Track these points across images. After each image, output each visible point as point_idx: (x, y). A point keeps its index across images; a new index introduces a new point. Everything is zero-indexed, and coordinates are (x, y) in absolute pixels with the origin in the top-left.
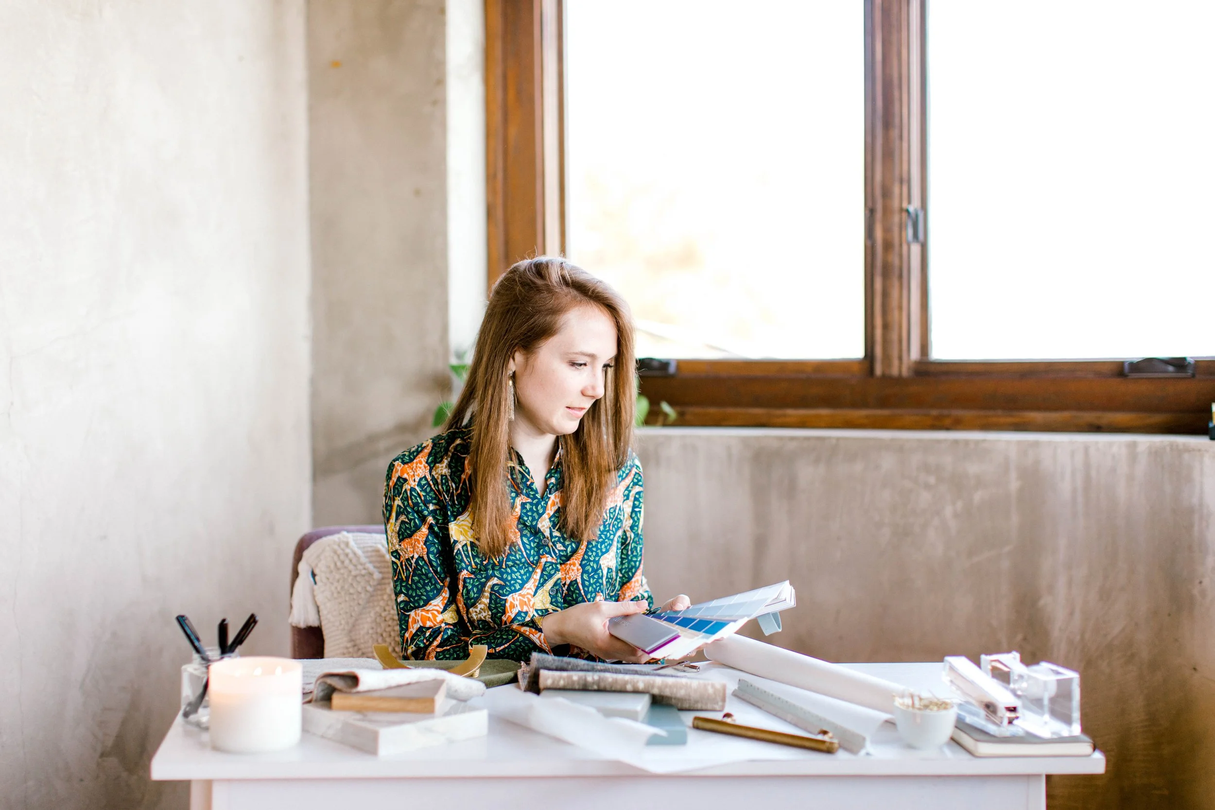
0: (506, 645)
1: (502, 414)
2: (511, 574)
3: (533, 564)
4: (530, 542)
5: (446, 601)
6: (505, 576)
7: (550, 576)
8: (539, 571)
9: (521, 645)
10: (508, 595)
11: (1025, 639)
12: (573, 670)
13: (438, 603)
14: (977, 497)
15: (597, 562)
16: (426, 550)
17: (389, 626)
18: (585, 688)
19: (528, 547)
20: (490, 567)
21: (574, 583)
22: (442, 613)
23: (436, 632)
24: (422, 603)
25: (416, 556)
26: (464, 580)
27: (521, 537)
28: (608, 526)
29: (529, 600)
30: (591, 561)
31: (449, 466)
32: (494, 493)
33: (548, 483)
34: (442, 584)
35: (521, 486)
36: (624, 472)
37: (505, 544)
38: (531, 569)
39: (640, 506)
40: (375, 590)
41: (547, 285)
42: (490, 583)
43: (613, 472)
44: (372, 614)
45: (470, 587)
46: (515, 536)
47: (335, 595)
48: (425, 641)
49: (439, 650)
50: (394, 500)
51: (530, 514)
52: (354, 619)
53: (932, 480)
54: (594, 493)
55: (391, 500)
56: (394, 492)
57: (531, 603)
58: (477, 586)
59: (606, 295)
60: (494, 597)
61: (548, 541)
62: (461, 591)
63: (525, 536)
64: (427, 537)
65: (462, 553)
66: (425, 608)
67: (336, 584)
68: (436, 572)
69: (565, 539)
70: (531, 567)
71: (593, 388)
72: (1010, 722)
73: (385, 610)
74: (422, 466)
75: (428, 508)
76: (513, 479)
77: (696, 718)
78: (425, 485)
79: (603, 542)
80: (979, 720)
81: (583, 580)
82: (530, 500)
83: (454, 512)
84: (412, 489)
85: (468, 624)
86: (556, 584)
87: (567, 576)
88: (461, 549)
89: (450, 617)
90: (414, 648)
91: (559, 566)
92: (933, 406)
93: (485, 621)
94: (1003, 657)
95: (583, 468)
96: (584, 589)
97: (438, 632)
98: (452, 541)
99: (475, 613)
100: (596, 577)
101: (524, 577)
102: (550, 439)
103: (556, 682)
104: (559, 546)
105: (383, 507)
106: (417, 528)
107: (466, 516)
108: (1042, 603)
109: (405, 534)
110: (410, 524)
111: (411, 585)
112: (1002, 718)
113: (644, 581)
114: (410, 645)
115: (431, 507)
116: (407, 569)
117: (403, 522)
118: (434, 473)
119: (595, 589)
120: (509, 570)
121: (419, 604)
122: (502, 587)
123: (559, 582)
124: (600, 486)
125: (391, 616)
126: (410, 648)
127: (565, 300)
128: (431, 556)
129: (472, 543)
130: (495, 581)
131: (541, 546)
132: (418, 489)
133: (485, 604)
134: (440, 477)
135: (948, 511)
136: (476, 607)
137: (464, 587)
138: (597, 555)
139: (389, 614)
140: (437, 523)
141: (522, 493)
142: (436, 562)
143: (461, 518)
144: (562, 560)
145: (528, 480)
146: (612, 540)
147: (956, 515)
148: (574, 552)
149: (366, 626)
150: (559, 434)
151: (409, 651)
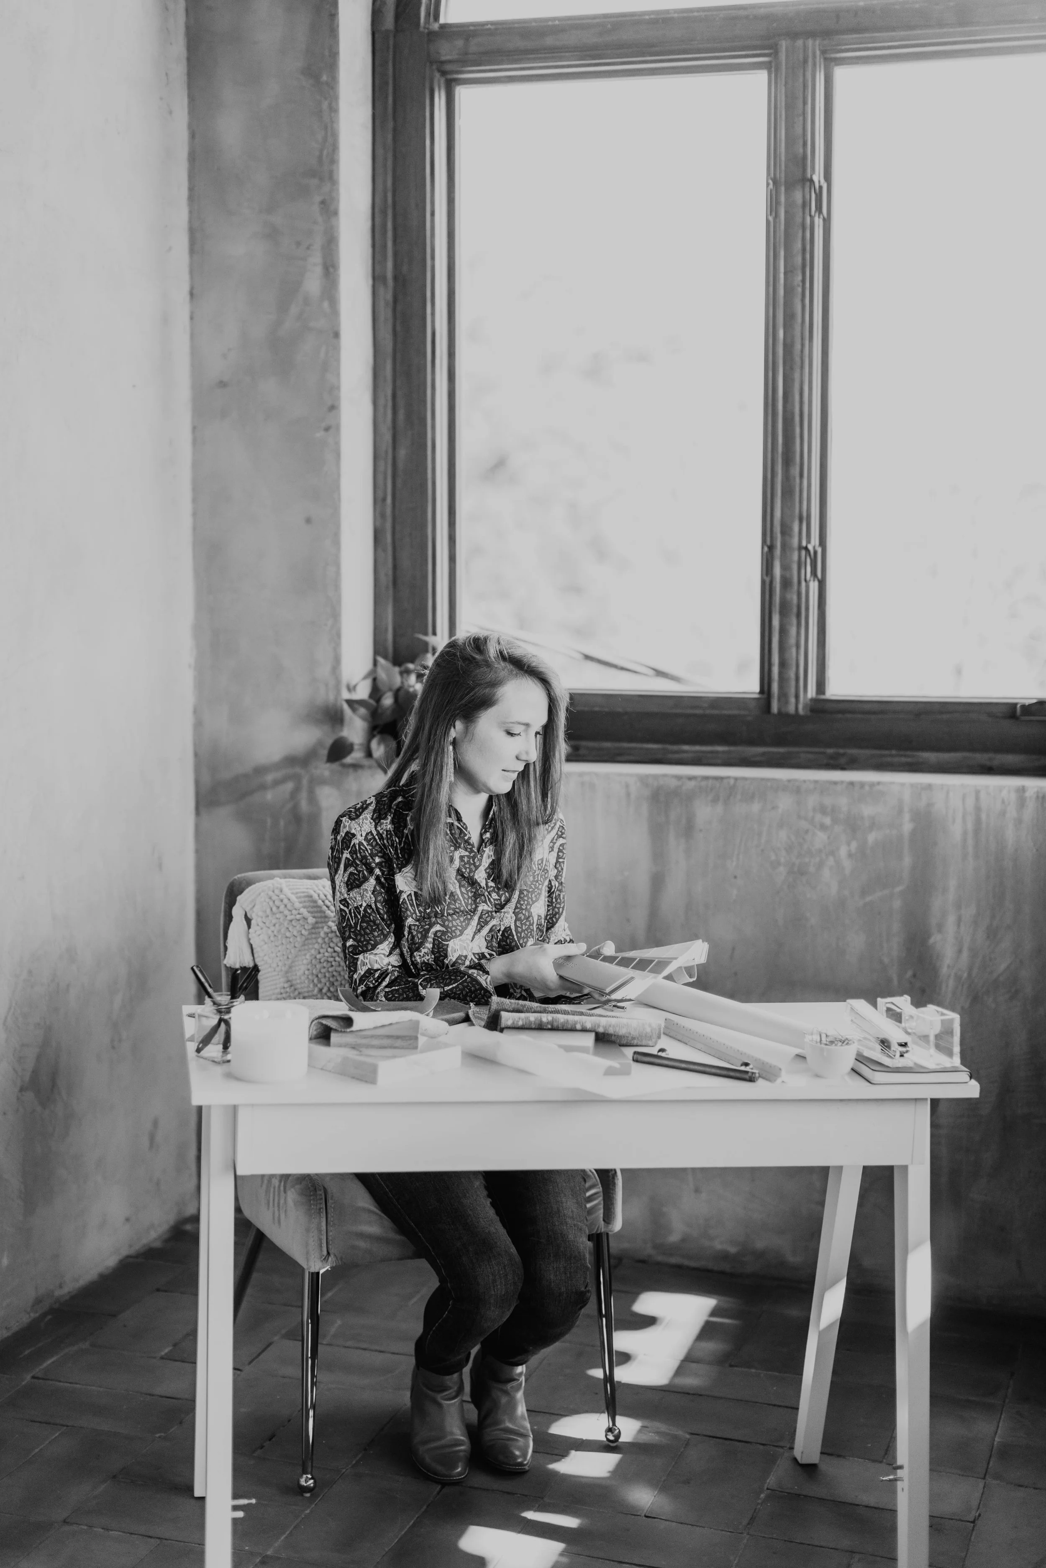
0: (454, 985)
1: (444, 776)
2: (451, 921)
3: (471, 911)
4: (467, 891)
5: (391, 946)
6: (446, 923)
7: (486, 923)
8: (476, 918)
9: (468, 986)
10: (449, 941)
11: (914, 976)
12: (527, 1011)
13: (385, 947)
14: (871, 838)
15: (529, 912)
16: (374, 899)
17: (324, 967)
18: (540, 1027)
19: (466, 896)
20: (433, 915)
21: (508, 929)
22: (388, 956)
23: (384, 974)
24: (370, 947)
25: (364, 904)
26: (410, 927)
27: (460, 887)
28: (536, 877)
29: (468, 945)
30: (523, 909)
31: (392, 822)
32: (435, 849)
33: (484, 838)
34: (388, 930)
35: (459, 841)
36: (549, 826)
37: (446, 895)
38: (469, 917)
39: (563, 857)
40: (309, 934)
41: (487, 661)
42: (433, 930)
43: (542, 826)
44: (308, 956)
45: (415, 933)
46: (454, 886)
47: (272, 938)
48: (374, 982)
49: (387, 990)
50: (342, 853)
51: (467, 866)
52: (290, 961)
53: (827, 821)
54: (525, 847)
55: (339, 853)
56: (342, 845)
57: (470, 947)
58: (421, 933)
59: (541, 670)
60: (436, 942)
61: (484, 891)
62: (407, 937)
63: (463, 886)
64: (375, 887)
65: (408, 902)
66: (372, 951)
67: (272, 928)
68: (383, 919)
69: (499, 889)
70: (470, 914)
71: (527, 753)
72: (902, 1056)
73: (319, 953)
74: (368, 822)
75: (374, 860)
76: (451, 834)
77: (635, 1053)
78: (371, 839)
79: (533, 892)
80: (875, 1053)
81: (516, 926)
82: (467, 853)
83: (399, 864)
84: (360, 844)
85: (411, 967)
86: (491, 930)
87: (502, 923)
88: (406, 898)
89: (395, 960)
90: (364, 988)
91: (494, 913)
92: (829, 746)
93: (428, 964)
94: (897, 1000)
95: (514, 824)
96: (517, 935)
97: (385, 974)
98: (398, 891)
99: (419, 957)
100: (528, 923)
101: (464, 924)
102: (483, 797)
103: (515, 1022)
104: (494, 896)
105: (329, 858)
106: (366, 879)
107: (410, 868)
108: (931, 941)
109: (354, 883)
110: (359, 875)
111: (359, 931)
112: (895, 1051)
113: (567, 925)
114: (359, 985)
115: (377, 860)
116: (356, 916)
117: (351, 873)
118: (379, 829)
119: (527, 935)
120: (450, 918)
121: (367, 948)
122: (443, 933)
123: (494, 928)
124: (530, 840)
125: (325, 958)
126: (360, 988)
127: (502, 674)
128: (379, 905)
129: (415, 893)
130: (438, 928)
131: (477, 896)
132: (365, 843)
133: (428, 949)
134: (385, 832)
135: (843, 852)
136: (421, 951)
137: (410, 933)
138: (528, 904)
139: (324, 956)
140: (383, 874)
141: (459, 847)
142: (383, 910)
143: (405, 870)
144: (497, 909)
145: (466, 835)
146: (541, 890)
147: (850, 855)
148: (508, 901)
149: (303, 968)
150: (492, 792)
151: (359, 991)
